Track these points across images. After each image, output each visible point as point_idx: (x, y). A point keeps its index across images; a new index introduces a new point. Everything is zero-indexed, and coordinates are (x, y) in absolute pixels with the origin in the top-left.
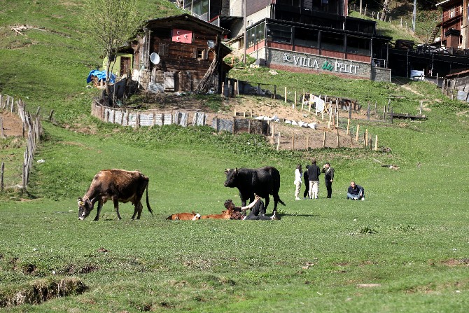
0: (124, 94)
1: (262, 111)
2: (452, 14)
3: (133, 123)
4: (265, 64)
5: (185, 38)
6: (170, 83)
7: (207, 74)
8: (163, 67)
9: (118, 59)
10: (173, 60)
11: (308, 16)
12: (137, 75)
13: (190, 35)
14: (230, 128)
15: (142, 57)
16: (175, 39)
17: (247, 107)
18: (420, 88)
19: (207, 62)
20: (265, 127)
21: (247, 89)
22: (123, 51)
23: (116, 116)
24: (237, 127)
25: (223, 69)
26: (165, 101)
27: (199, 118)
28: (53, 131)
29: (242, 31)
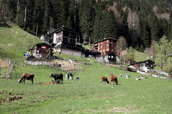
0: (31, 58)
1: (60, 62)
2: (96, 45)
3: (33, 64)
4: (60, 53)
5: (44, 47)
6: (41, 56)
7: (48, 55)
8: (39, 53)
9: (30, 51)
10: (42, 52)
11: (69, 44)
12: (34, 55)
13: (45, 47)
14: (53, 65)
15: (35, 51)
16: (42, 47)
17: (56, 61)
18: (90, 59)
19: (49, 52)
20: (60, 65)
21: (56, 58)
22: (31, 50)
23: (30, 62)
24: (54, 65)
25: (52, 54)
26: (40, 60)
27: (46, 63)
28: (16, 65)
29: (56, 46)
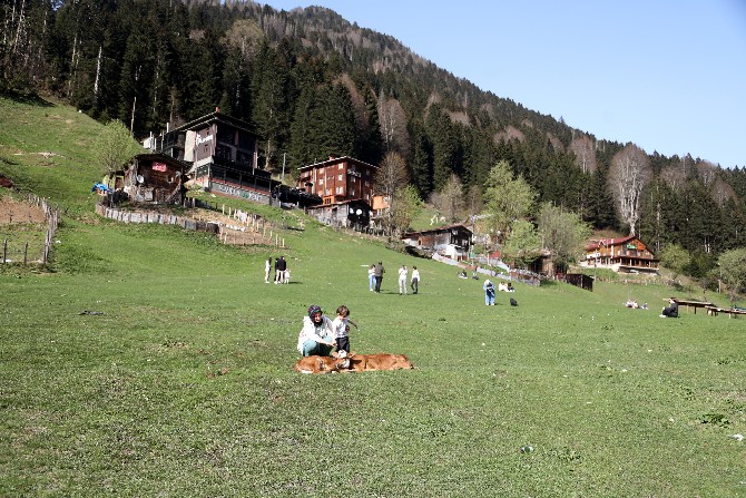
0: (119, 200)
1: (211, 219)
2: (306, 175)
3: (125, 219)
4: (208, 190)
5: (160, 168)
6: (150, 196)
7: (174, 193)
8: (146, 185)
9: (114, 179)
10: (152, 181)
11: (233, 165)
12: (127, 189)
13: (165, 167)
14: (193, 227)
15: (132, 178)
16: (155, 168)
17: (201, 215)
18: (296, 214)
19: (175, 184)
20: (216, 228)
21: (199, 204)
22: (118, 173)
23: (114, 214)
24: (198, 227)
25: (184, 190)
26: (148, 207)
27: (172, 219)
28: (67, 220)
29: (192, 170)
